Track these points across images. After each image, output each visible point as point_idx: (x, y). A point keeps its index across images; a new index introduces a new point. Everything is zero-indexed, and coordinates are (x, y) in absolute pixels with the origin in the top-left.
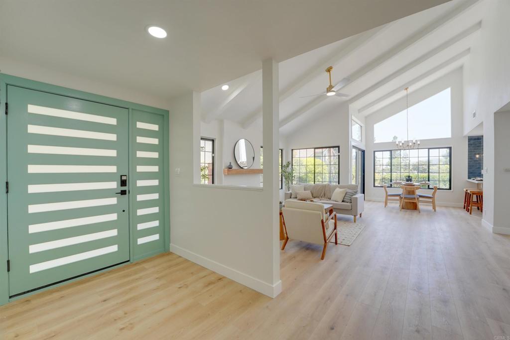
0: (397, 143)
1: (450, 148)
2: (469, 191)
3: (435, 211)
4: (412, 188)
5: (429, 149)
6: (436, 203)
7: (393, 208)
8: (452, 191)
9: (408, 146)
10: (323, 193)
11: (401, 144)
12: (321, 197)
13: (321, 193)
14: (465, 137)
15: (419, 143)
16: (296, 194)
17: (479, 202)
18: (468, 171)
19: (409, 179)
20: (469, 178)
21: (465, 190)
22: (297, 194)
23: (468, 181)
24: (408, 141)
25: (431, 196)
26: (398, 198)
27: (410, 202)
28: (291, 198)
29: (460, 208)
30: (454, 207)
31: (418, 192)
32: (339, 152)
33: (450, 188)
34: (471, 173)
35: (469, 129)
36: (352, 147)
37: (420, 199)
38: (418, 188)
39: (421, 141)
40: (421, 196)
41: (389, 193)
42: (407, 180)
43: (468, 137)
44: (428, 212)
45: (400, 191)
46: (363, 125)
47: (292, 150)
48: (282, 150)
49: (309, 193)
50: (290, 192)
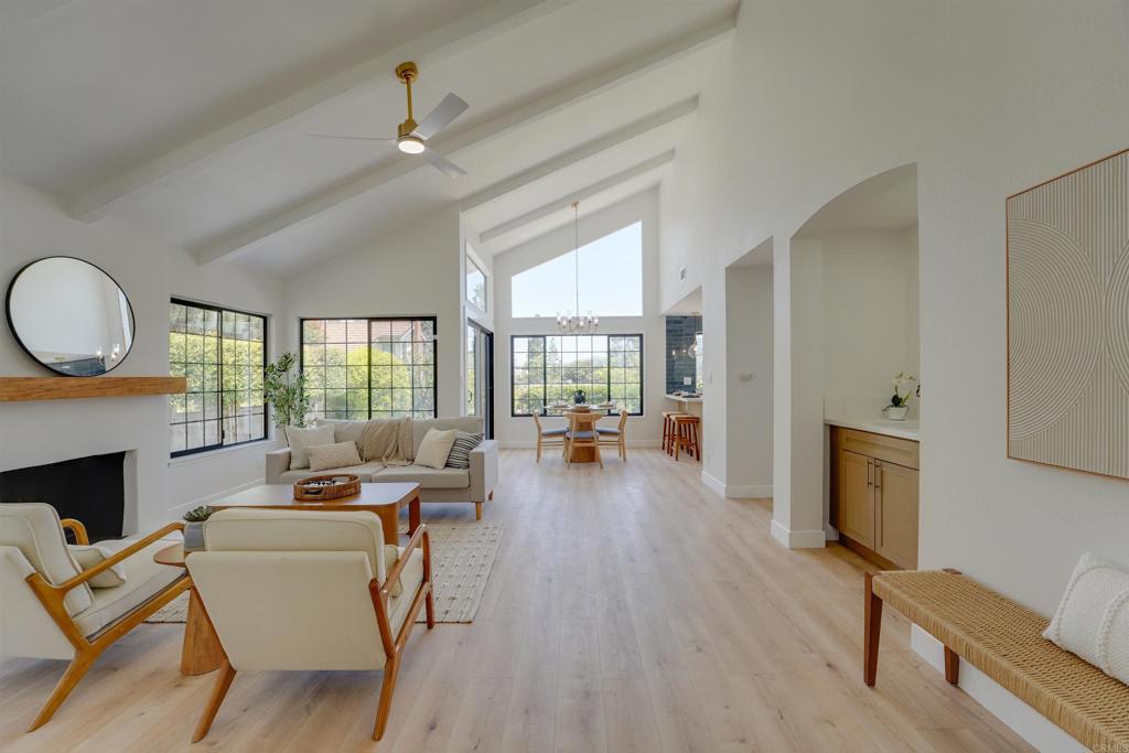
0: (559, 319)
1: (641, 336)
2: (673, 418)
3: (625, 460)
4: (586, 417)
5: (609, 336)
6: (627, 442)
7: (553, 463)
8: (644, 417)
9: (578, 326)
10: (391, 445)
11: (564, 323)
12: (387, 458)
13: (387, 447)
14: (661, 317)
15: (596, 321)
16: (308, 455)
17: (683, 435)
18: (667, 380)
19: (580, 398)
21: (665, 414)
22: (310, 455)
23: (666, 398)
24: (578, 318)
25: (616, 430)
26: (561, 439)
27: (584, 448)
28: (289, 469)
29: (657, 448)
30: (649, 448)
31: (599, 425)
32: (435, 333)
33: (642, 413)
34: (671, 383)
35: (672, 304)
36: (466, 322)
37: (602, 438)
38: (598, 417)
39: (600, 318)
40: (602, 433)
41: (544, 431)
42: (578, 400)
43: (667, 317)
44: (613, 462)
46: (488, 274)
47: (302, 320)
48: (265, 319)
49: (348, 448)
50: (288, 449)
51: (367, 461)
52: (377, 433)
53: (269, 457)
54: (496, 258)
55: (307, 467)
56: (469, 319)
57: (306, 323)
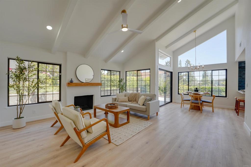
1: (226, 70)
3: (213, 112)
4: (198, 96)
5: (212, 70)
8: (227, 98)
10: (134, 99)
12: (133, 101)
14: (236, 62)
16: (119, 99)
18: (239, 85)
19: (196, 90)
20: (239, 90)
21: (235, 98)
23: (238, 92)
25: (211, 101)
27: (197, 106)
28: (115, 101)
29: (232, 110)
30: (228, 109)
33: (226, 96)
36: (158, 69)
37: (204, 103)
41: (184, 99)
42: (195, 91)
43: (239, 62)
45: (190, 98)
46: (171, 57)
47: (126, 72)
48: (120, 72)
49: (126, 98)
50: (116, 97)
51: (130, 101)
52: (132, 96)
53: (113, 98)
54: (174, 52)
55: (118, 101)
56: (159, 68)
57: (127, 72)
